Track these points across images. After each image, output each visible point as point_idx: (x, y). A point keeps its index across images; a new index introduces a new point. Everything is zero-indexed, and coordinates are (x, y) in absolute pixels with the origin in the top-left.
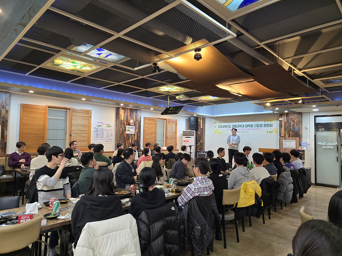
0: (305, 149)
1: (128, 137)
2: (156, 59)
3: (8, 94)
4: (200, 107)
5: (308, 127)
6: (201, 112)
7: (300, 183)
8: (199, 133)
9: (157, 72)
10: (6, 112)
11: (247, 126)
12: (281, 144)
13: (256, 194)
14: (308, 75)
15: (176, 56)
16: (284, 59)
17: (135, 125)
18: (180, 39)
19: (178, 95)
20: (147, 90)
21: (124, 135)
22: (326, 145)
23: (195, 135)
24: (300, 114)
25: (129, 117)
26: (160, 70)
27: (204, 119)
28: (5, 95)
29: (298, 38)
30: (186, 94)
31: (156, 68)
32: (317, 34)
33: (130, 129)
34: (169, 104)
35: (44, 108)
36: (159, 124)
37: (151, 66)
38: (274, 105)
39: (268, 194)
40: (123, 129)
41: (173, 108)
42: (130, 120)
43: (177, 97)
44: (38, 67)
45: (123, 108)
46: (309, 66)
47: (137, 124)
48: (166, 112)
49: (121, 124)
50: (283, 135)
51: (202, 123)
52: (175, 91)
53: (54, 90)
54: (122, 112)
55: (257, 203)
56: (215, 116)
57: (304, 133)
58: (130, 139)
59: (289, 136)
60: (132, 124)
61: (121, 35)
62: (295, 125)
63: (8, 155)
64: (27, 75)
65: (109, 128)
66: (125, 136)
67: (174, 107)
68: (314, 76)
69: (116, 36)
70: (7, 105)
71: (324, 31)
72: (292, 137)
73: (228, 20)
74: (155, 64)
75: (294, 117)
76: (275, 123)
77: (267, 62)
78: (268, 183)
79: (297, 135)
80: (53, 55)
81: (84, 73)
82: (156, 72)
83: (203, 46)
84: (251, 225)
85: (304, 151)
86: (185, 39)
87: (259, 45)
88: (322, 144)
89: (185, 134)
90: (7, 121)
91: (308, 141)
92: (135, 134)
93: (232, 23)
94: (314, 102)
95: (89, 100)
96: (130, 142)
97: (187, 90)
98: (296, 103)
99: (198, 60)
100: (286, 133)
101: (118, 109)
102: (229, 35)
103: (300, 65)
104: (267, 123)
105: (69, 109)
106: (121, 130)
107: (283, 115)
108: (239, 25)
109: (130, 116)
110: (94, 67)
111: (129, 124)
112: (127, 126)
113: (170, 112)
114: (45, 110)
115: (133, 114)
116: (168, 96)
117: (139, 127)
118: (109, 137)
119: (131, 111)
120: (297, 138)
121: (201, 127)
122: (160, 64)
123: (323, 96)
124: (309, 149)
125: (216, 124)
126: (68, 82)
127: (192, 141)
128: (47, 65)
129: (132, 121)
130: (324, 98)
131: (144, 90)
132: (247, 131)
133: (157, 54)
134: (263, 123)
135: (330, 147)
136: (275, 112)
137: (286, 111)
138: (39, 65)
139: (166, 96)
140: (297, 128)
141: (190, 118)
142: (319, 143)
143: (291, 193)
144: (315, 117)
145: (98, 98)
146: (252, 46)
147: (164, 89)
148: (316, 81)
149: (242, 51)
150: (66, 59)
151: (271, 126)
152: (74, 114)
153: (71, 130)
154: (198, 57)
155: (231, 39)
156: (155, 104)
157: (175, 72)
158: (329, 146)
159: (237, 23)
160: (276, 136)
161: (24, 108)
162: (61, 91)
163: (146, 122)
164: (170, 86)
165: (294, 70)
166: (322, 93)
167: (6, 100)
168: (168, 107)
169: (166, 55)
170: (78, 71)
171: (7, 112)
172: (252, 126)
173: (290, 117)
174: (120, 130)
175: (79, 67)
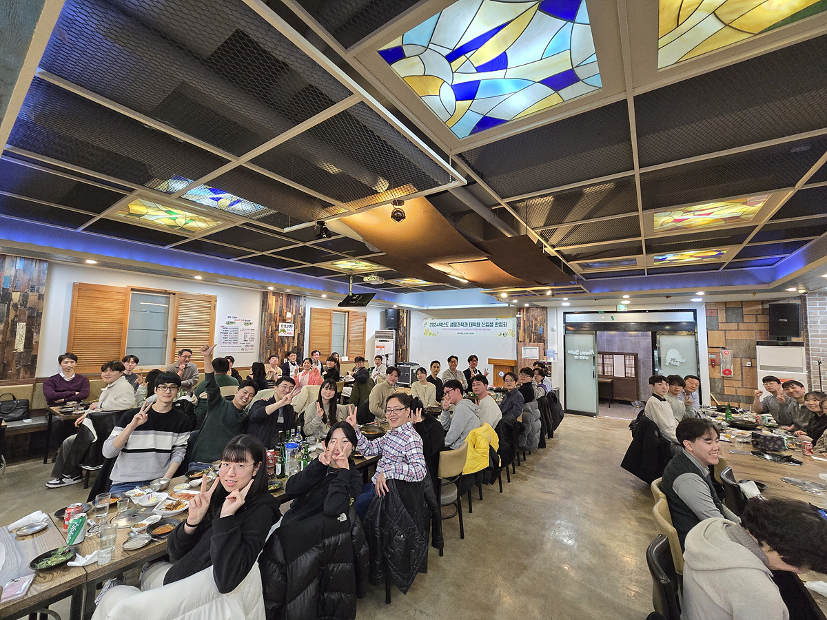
0: (551, 360)
1: (282, 342)
2: (322, 214)
3: (46, 265)
4: (403, 294)
5: (555, 328)
6: (405, 302)
7: (549, 415)
8: (401, 334)
9: (324, 237)
10: (39, 299)
11: (472, 324)
12: (519, 353)
13: (491, 448)
14: (563, 256)
15: (358, 211)
16: (533, 229)
17: (294, 322)
18: (366, 180)
19: (367, 275)
20: (314, 265)
21: (274, 339)
22: (579, 355)
23: (394, 337)
24: (544, 308)
25: (284, 307)
26: (329, 234)
27: (408, 312)
28: (37, 265)
29: (551, 199)
30: (380, 274)
31: (322, 230)
32: (577, 195)
33: (286, 329)
34: (353, 288)
35: (124, 292)
36: (337, 319)
37: (313, 227)
38: (512, 295)
39: (507, 445)
40: (274, 328)
41: (359, 297)
42: (286, 313)
43: (366, 279)
44: (98, 217)
45: (274, 294)
46: (565, 242)
47: (299, 320)
48: (347, 302)
49: (270, 321)
50: (521, 339)
51: (405, 319)
52: (362, 268)
53: (139, 260)
54: (272, 300)
55: (492, 466)
56: (425, 308)
57: (550, 336)
58: (286, 345)
59: (530, 341)
60: (290, 321)
61: (244, 160)
62: (538, 325)
63: (38, 380)
64: (80, 229)
65: (249, 327)
66: (277, 340)
67: (360, 295)
68: (569, 258)
69: (235, 162)
70: (42, 285)
71: (587, 190)
72: (534, 342)
73: (452, 155)
74: (322, 223)
75: (536, 313)
76: (511, 322)
77: (510, 233)
78: (507, 426)
79: (541, 339)
80: (122, 196)
81: (194, 232)
82: (322, 237)
83: (408, 197)
84: (481, 499)
85: (550, 363)
86: (375, 182)
87: (500, 204)
88: (574, 353)
89: (378, 335)
90: (40, 315)
91: (555, 348)
92: (294, 337)
93: (457, 160)
94: (566, 293)
95: (209, 281)
96: (286, 351)
97: (382, 268)
98: (541, 295)
99: (398, 220)
100: (526, 337)
101: (265, 296)
102: (453, 180)
103: (554, 240)
104: (500, 320)
105: (174, 294)
106: (270, 330)
107: (522, 310)
108: (470, 165)
109: (287, 307)
110: (213, 224)
111: (284, 321)
112: (281, 324)
113: (354, 302)
114: (126, 294)
115: (292, 304)
116: (350, 276)
117: (301, 325)
118: (249, 342)
119: (288, 299)
120: (542, 344)
121: (405, 325)
122: (332, 224)
123: (580, 286)
124: (556, 360)
125: (425, 321)
126: (167, 247)
127: (389, 347)
128: (115, 213)
129: (289, 315)
130: (580, 289)
131: (310, 265)
132: (471, 332)
133: (326, 205)
134: (494, 320)
135: (584, 358)
136: (511, 306)
137: (527, 305)
138: (99, 213)
139: (347, 277)
140: (540, 329)
141: (386, 310)
142: (569, 352)
143: (538, 435)
144: (565, 313)
145: (226, 277)
146: (488, 204)
147: (344, 265)
148: (573, 265)
149: (472, 211)
150: (153, 204)
151: (505, 325)
152: (184, 302)
153: (175, 330)
154: (398, 216)
155: (456, 189)
156: (329, 288)
157: (360, 239)
158: (583, 355)
159: (467, 162)
160: (511, 340)
161: (80, 290)
162: (153, 263)
163: (315, 316)
164: (354, 260)
165: (545, 247)
166: (579, 281)
167: (39, 276)
168: (351, 295)
169: (341, 208)
170: (182, 229)
171: (41, 297)
172: (478, 325)
173: (532, 312)
174: (268, 331)
175: (184, 222)
